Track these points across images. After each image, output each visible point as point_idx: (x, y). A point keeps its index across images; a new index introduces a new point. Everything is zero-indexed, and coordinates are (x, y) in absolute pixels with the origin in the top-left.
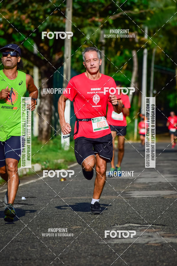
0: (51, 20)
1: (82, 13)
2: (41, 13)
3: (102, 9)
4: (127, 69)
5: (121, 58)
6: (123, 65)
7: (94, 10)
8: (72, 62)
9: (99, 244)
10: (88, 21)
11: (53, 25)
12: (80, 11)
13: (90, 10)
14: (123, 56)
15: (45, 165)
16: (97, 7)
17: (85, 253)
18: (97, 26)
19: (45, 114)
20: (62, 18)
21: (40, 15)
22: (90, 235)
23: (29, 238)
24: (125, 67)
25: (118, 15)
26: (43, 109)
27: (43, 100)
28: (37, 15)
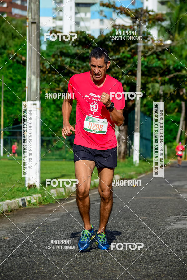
0: (127, 79)
1: (148, 74)
2: (121, 74)
3: (161, 72)
4: (178, 111)
5: (174, 104)
6: (175, 109)
7: (156, 72)
8: (141, 107)
9: (159, 229)
10: (152, 79)
11: (128, 81)
12: (146, 73)
13: (153, 72)
14: (175, 103)
15: (122, 176)
16: (157, 70)
17: (150, 235)
18: (157, 82)
19: (122, 142)
20: (134, 77)
21: (119, 75)
22: (153, 223)
23: (112, 225)
24: (176, 110)
25: (172, 76)
26: (122, 138)
27: (121, 132)
28: (117, 75)
